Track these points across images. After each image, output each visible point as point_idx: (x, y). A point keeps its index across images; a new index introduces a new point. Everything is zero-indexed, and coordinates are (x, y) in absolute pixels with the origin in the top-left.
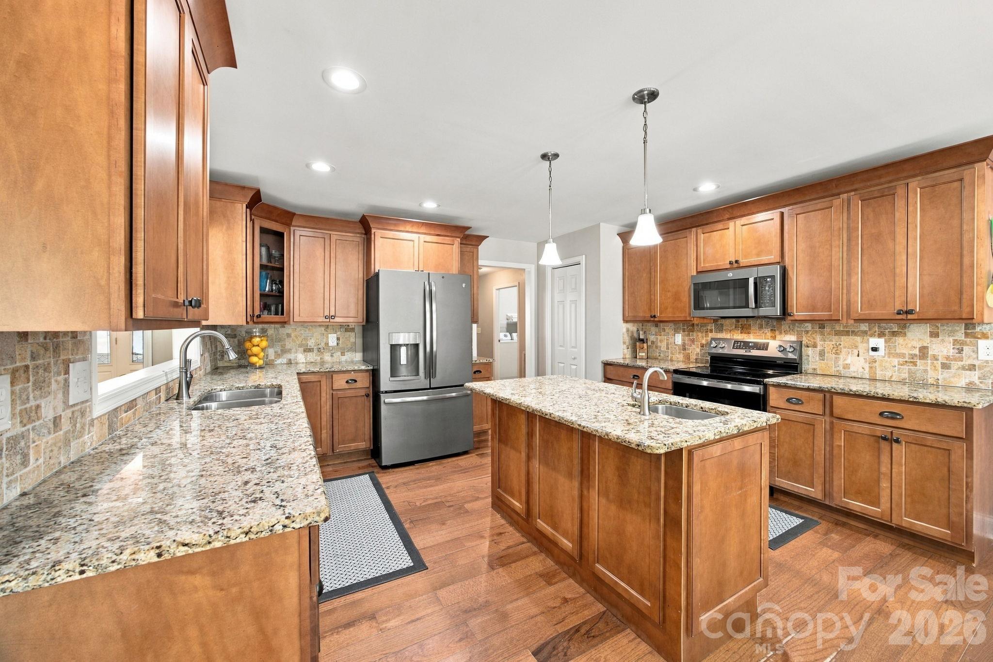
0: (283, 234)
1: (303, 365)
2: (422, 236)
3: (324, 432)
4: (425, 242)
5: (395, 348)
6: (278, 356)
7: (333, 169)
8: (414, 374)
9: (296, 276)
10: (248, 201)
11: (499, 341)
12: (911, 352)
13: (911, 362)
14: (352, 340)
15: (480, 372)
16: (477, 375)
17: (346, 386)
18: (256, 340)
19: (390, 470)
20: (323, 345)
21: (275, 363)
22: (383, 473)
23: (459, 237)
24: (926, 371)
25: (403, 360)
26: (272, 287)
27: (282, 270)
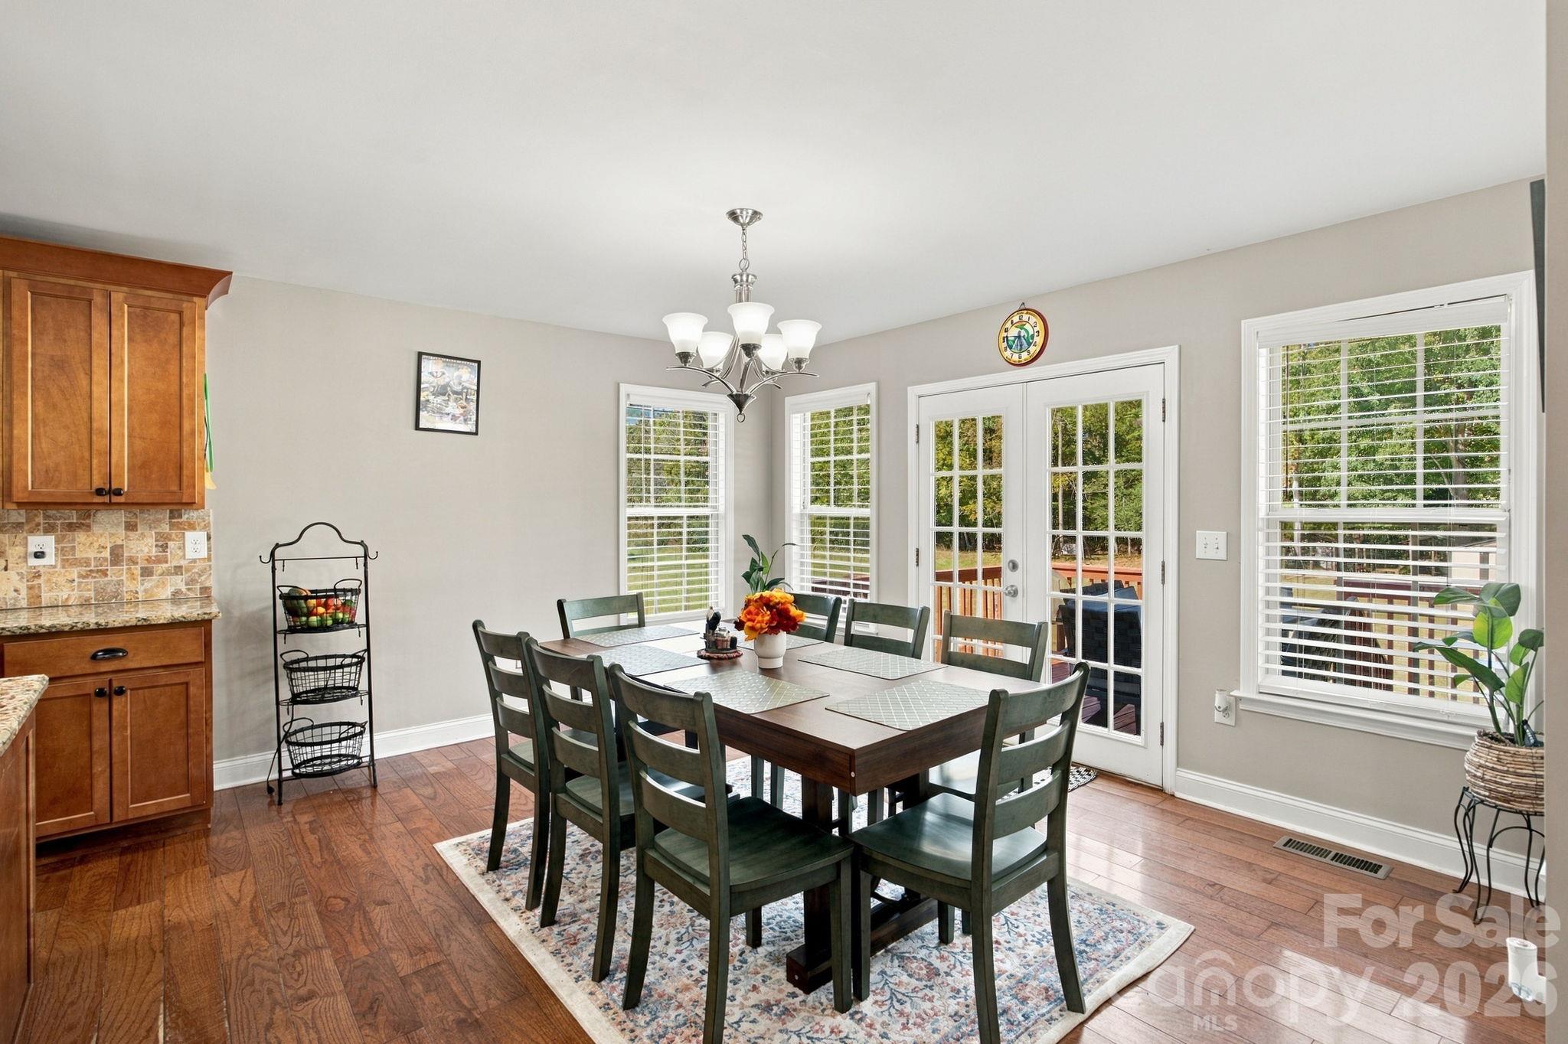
12: (99, 556)
13: (98, 571)
24: (120, 583)
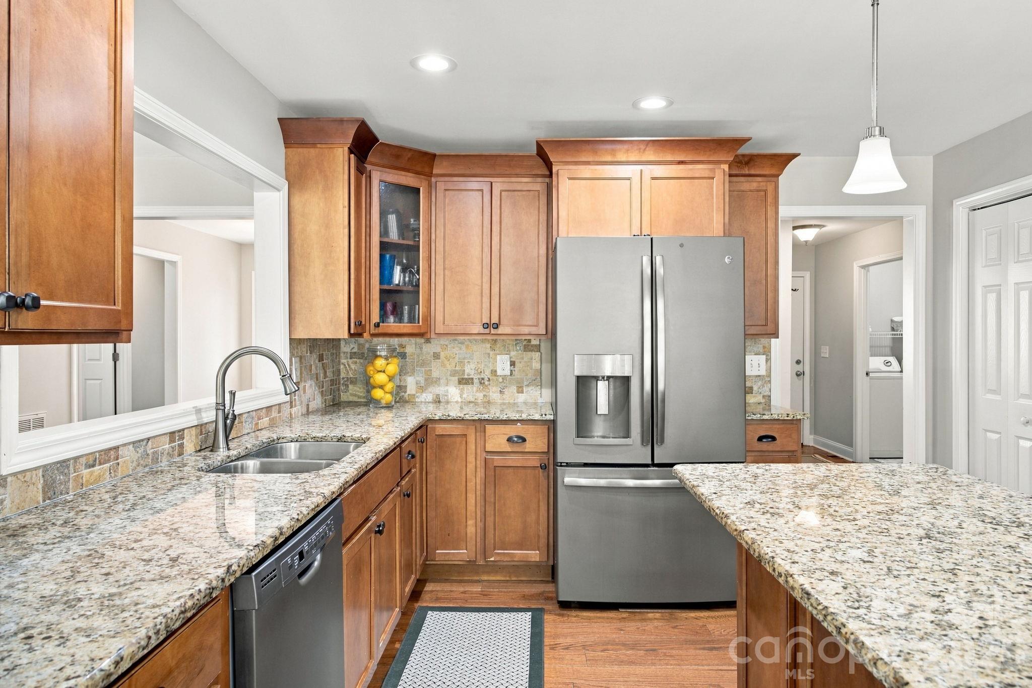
0: (419, 189)
1: (457, 407)
2: (647, 169)
3: (471, 522)
4: (653, 179)
5: (584, 383)
6: (422, 389)
7: (454, 67)
8: (621, 435)
9: (440, 257)
10: (350, 141)
11: (867, 374)
14: (536, 365)
15: (773, 439)
16: (765, 446)
17: (507, 447)
18: (380, 363)
19: (574, 613)
20: (487, 374)
21: (417, 400)
22: (559, 615)
23: (725, 162)
25: (603, 406)
26: (404, 277)
27: (416, 248)
